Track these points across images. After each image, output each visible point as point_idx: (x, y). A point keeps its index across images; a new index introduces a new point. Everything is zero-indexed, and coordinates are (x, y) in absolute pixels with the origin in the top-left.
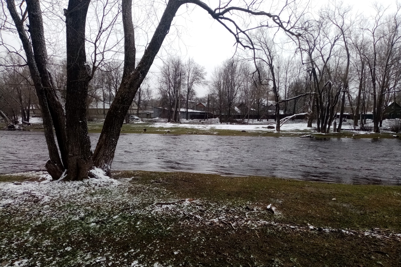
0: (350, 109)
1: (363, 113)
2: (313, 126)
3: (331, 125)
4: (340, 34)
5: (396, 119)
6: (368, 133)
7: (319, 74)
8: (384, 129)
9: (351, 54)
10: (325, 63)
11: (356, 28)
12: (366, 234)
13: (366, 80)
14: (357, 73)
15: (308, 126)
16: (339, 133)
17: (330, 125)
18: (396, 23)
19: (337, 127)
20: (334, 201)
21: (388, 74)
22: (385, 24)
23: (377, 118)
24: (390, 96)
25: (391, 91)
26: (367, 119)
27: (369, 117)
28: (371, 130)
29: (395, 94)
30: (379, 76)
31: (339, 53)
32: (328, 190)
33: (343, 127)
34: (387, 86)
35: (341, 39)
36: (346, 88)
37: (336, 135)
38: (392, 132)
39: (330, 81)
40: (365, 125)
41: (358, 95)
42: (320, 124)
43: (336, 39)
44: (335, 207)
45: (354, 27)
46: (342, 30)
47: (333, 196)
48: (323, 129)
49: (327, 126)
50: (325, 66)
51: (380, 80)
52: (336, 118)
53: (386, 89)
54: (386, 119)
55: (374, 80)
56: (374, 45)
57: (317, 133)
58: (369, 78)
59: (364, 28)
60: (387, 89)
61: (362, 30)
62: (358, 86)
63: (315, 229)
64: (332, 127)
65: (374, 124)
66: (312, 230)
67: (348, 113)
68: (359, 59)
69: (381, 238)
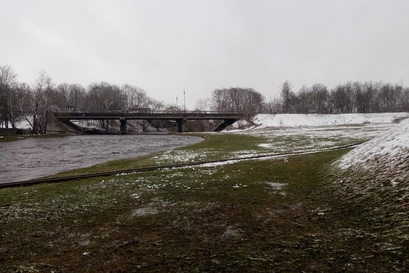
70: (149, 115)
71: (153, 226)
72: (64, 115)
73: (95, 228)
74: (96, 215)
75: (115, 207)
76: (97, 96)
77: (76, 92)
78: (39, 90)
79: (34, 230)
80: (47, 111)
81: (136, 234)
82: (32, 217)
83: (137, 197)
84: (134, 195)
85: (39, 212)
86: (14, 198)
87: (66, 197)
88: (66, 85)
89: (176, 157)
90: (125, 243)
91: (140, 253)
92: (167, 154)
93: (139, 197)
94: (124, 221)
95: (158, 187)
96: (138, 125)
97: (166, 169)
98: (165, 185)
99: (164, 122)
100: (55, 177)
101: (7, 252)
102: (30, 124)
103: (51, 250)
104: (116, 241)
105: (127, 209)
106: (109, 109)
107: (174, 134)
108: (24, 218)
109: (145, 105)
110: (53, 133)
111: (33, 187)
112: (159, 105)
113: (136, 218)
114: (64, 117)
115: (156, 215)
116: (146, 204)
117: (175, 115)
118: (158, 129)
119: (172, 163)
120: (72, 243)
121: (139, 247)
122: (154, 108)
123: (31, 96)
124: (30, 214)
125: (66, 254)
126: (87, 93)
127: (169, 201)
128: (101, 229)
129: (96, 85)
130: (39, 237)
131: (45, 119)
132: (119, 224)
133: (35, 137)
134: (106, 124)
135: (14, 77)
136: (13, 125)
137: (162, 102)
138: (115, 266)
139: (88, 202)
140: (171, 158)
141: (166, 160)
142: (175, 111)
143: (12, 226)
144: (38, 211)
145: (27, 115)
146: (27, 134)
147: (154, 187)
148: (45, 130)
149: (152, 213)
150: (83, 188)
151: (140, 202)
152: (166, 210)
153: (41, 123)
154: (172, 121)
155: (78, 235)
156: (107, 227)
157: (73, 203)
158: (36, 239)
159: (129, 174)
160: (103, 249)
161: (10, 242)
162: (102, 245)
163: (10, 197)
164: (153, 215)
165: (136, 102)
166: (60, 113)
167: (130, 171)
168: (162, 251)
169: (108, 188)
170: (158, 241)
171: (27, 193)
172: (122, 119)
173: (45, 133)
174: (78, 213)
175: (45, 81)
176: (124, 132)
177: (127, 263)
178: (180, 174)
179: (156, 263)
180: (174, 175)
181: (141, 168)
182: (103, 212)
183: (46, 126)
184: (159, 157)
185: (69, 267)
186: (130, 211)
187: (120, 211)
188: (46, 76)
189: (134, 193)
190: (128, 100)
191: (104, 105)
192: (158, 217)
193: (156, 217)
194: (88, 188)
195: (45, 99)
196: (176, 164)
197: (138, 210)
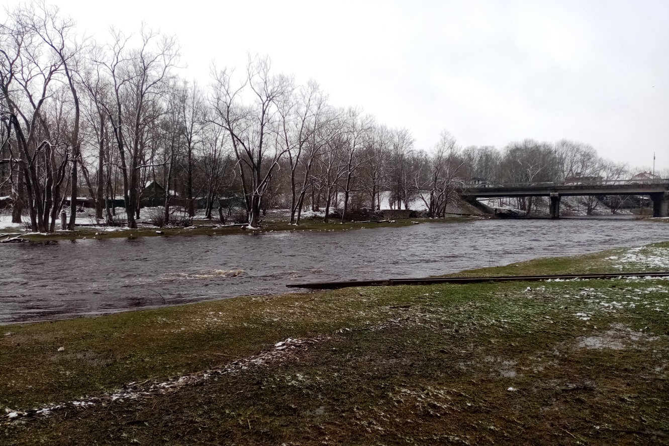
0: (88, 191)
1: (110, 198)
2: (22, 220)
3: (58, 218)
4: (59, 63)
5: (159, 207)
6: (120, 229)
7: (25, 126)
8: (143, 223)
9: (81, 99)
10: (37, 109)
11: (85, 58)
12: (114, 398)
13: (110, 145)
14: (95, 132)
15: (14, 221)
16: (73, 232)
17: (54, 217)
18: (143, 62)
19: (68, 221)
20: (62, 351)
21: (142, 138)
22: (130, 61)
23: (132, 207)
24: (147, 172)
25: (147, 165)
26: (117, 208)
27: (120, 203)
28: (123, 225)
29: (153, 170)
30: (129, 139)
31: (60, 95)
32: (50, 334)
33: (78, 221)
34: (142, 157)
35: (62, 71)
36: (77, 155)
37: (66, 236)
38: (155, 227)
39: (48, 142)
40: (113, 217)
41: (98, 168)
42: (37, 217)
43: (52, 70)
44: (63, 363)
45: (82, 55)
46: (62, 58)
47: (59, 344)
48: (43, 225)
49: (50, 221)
50: (37, 114)
51: (131, 147)
52: (65, 205)
53: (140, 161)
54: (146, 207)
55: (121, 146)
56: (117, 91)
57: (33, 233)
58: (113, 143)
59: (99, 61)
60: (142, 162)
61: (95, 63)
62: (97, 153)
63: (20, 415)
64: (59, 221)
65: (128, 215)
66: (13, 419)
67: (85, 198)
68: (96, 109)
69: (138, 398)
70: (601, 187)
71: (618, 369)
72: (470, 192)
73: (521, 355)
74: (523, 337)
75: (550, 329)
76: (517, 162)
77: (487, 158)
78: (439, 158)
79: (440, 343)
80: (448, 186)
81: (588, 376)
82: (436, 326)
83: (585, 319)
84: (579, 314)
85: (445, 321)
86: (413, 298)
87: (477, 305)
88: (473, 149)
89: (651, 259)
90: (571, 386)
91: (596, 406)
92: (634, 253)
93: (589, 318)
94: (566, 353)
95: (621, 307)
96: (580, 205)
97: (634, 278)
98: (634, 305)
99: (627, 199)
100: (460, 276)
101: (411, 366)
102: (426, 204)
103: (464, 374)
104: (555, 380)
105: (569, 335)
106: (534, 181)
107: (646, 220)
108: (427, 326)
109: (594, 171)
110: (453, 216)
111: (433, 287)
112: (619, 171)
113: (585, 351)
114: (469, 194)
115: (621, 352)
116: (601, 332)
117: (650, 186)
118: (614, 210)
119: (644, 269)
120: (491, 370)
121: (595, 397)
122: (609, 176)
123: (429, 167)
124: (433, 321)
125: (484, 384)
126: (502, 157)
127: (643, 332)
128: (531, 358)
129: (516, 146)
130: (447, 353)
131: (444, 197)
132: (559, 356)
133: (431, 221)
134: (527, 203)
135: (411, 143)
136: (406, 206)
137: (624, 166)
138: (558, 418)
139: (508, 316)
140: (642, 261)
141: (631, 263)
142: (649, 179)
143: (413, 333)
144: (443, 319)
145: (423, 192)
146: (421, 217)
147: (614, 307)
148: (444, 212)
149: (614, 347)
150: (500, 295)
151: (591, 327)
152: (638, 347)
153: (440, 203)
154: (641, 197)
155: (499, 361)
156: (540, 357)
157: (488, 314)
158: (445, 356)
159: (568, 280)
160: (536, 387)
161: (413, 354)
162: (535, 382)
163: (409, 296)
164: (615, 351)
165: (577, 168)
166: (464, 189)
167: (570, 276)
168: (637, 411)
169: (536, 299)
170: (629, 395)
171: (427, 294)
172: (554, 195)
173: (444, 216)
174: (496, 330)
175: (447, 145)
176: (555, 215)
177: (577, 417)
178: (661, 288)
179: (627, 429)
180: (650, 289)
181: (587, 273)
182: (532, 334)
183: (445, 206)
184: (619, 258)
185: (490, 403)
186: (575, 338)
187: (558, 336)
188: (449, 138)
189: (580, 311)
190: (565, 165)
191: (526, 175)
192: (625, 355)
193: (621, 355)
194: (506, 295)
195: (447, 169)
196: (652, 271)
197: (589, 339)
